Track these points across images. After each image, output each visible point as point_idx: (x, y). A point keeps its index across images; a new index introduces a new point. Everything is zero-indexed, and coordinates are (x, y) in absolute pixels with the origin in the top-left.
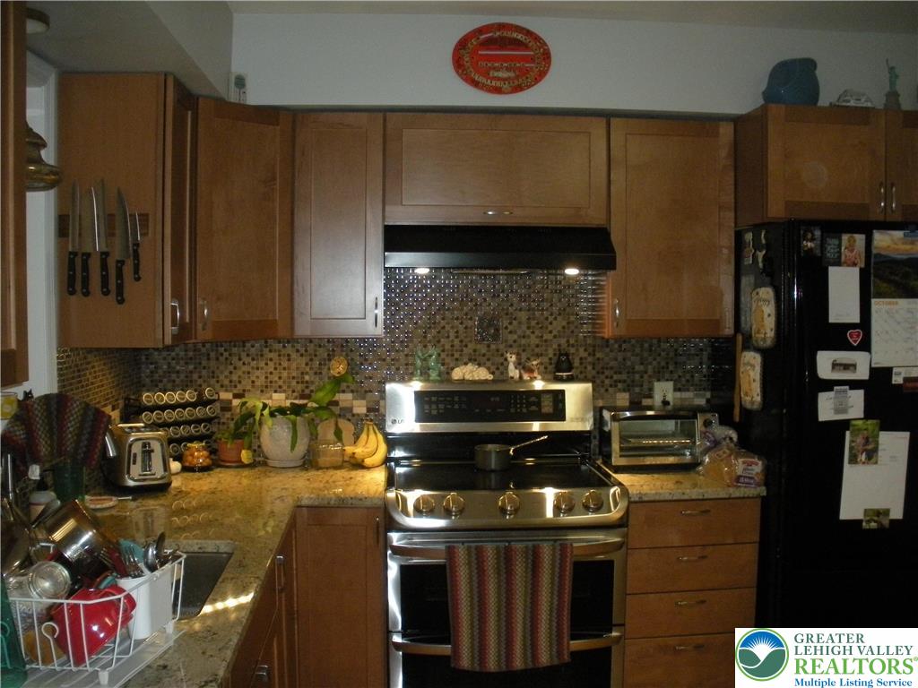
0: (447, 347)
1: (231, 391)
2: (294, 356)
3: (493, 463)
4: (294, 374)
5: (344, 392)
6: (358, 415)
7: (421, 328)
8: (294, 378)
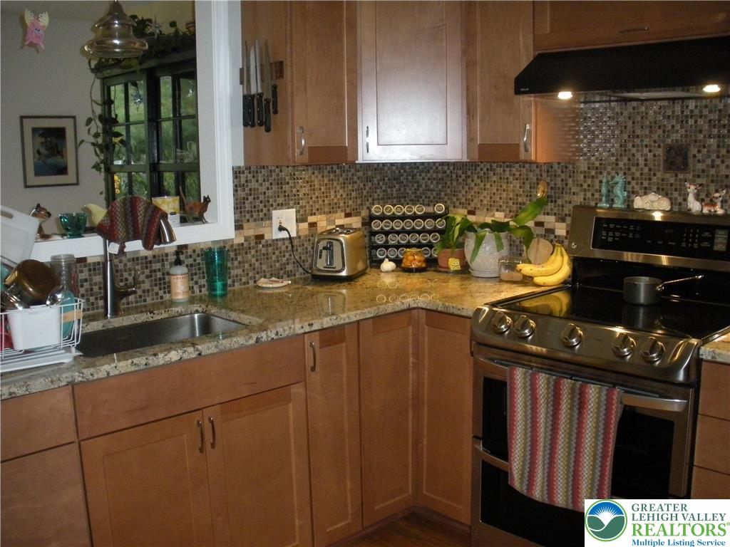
0: (637, 175)
1: (466, 208)
2: (511, 178)
3: (642, 298)
4: (511, 196)
5: (548, 214)
6: (559, 236)
7: (613, 155)
8: (510, 199)
